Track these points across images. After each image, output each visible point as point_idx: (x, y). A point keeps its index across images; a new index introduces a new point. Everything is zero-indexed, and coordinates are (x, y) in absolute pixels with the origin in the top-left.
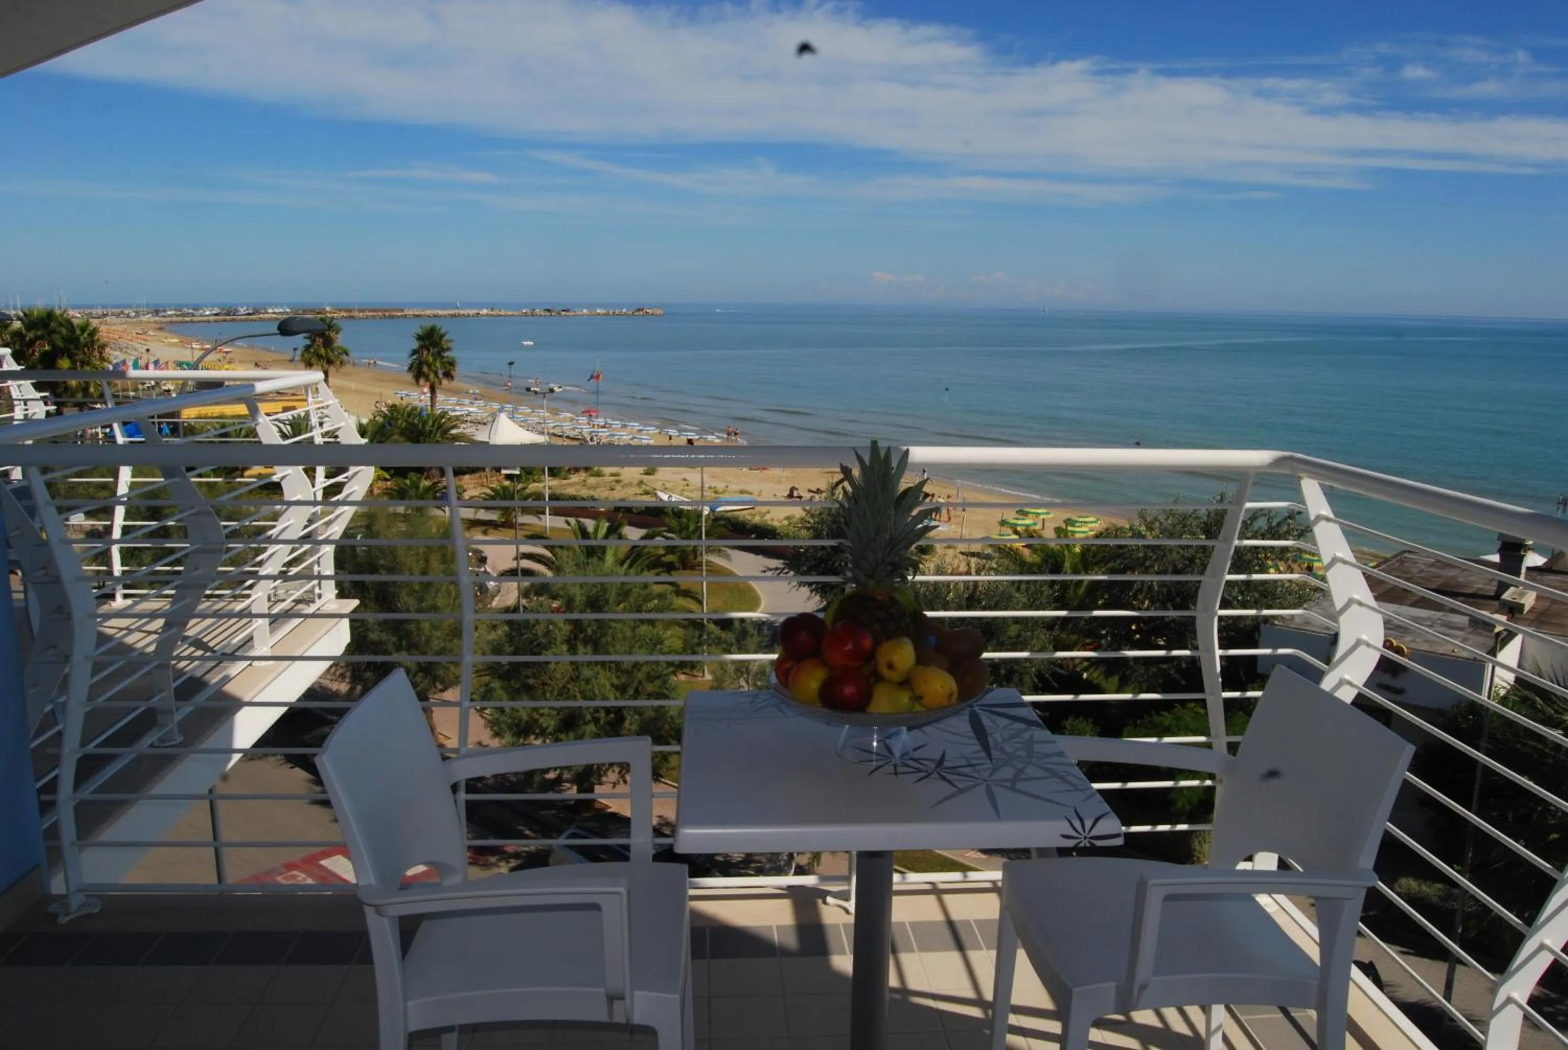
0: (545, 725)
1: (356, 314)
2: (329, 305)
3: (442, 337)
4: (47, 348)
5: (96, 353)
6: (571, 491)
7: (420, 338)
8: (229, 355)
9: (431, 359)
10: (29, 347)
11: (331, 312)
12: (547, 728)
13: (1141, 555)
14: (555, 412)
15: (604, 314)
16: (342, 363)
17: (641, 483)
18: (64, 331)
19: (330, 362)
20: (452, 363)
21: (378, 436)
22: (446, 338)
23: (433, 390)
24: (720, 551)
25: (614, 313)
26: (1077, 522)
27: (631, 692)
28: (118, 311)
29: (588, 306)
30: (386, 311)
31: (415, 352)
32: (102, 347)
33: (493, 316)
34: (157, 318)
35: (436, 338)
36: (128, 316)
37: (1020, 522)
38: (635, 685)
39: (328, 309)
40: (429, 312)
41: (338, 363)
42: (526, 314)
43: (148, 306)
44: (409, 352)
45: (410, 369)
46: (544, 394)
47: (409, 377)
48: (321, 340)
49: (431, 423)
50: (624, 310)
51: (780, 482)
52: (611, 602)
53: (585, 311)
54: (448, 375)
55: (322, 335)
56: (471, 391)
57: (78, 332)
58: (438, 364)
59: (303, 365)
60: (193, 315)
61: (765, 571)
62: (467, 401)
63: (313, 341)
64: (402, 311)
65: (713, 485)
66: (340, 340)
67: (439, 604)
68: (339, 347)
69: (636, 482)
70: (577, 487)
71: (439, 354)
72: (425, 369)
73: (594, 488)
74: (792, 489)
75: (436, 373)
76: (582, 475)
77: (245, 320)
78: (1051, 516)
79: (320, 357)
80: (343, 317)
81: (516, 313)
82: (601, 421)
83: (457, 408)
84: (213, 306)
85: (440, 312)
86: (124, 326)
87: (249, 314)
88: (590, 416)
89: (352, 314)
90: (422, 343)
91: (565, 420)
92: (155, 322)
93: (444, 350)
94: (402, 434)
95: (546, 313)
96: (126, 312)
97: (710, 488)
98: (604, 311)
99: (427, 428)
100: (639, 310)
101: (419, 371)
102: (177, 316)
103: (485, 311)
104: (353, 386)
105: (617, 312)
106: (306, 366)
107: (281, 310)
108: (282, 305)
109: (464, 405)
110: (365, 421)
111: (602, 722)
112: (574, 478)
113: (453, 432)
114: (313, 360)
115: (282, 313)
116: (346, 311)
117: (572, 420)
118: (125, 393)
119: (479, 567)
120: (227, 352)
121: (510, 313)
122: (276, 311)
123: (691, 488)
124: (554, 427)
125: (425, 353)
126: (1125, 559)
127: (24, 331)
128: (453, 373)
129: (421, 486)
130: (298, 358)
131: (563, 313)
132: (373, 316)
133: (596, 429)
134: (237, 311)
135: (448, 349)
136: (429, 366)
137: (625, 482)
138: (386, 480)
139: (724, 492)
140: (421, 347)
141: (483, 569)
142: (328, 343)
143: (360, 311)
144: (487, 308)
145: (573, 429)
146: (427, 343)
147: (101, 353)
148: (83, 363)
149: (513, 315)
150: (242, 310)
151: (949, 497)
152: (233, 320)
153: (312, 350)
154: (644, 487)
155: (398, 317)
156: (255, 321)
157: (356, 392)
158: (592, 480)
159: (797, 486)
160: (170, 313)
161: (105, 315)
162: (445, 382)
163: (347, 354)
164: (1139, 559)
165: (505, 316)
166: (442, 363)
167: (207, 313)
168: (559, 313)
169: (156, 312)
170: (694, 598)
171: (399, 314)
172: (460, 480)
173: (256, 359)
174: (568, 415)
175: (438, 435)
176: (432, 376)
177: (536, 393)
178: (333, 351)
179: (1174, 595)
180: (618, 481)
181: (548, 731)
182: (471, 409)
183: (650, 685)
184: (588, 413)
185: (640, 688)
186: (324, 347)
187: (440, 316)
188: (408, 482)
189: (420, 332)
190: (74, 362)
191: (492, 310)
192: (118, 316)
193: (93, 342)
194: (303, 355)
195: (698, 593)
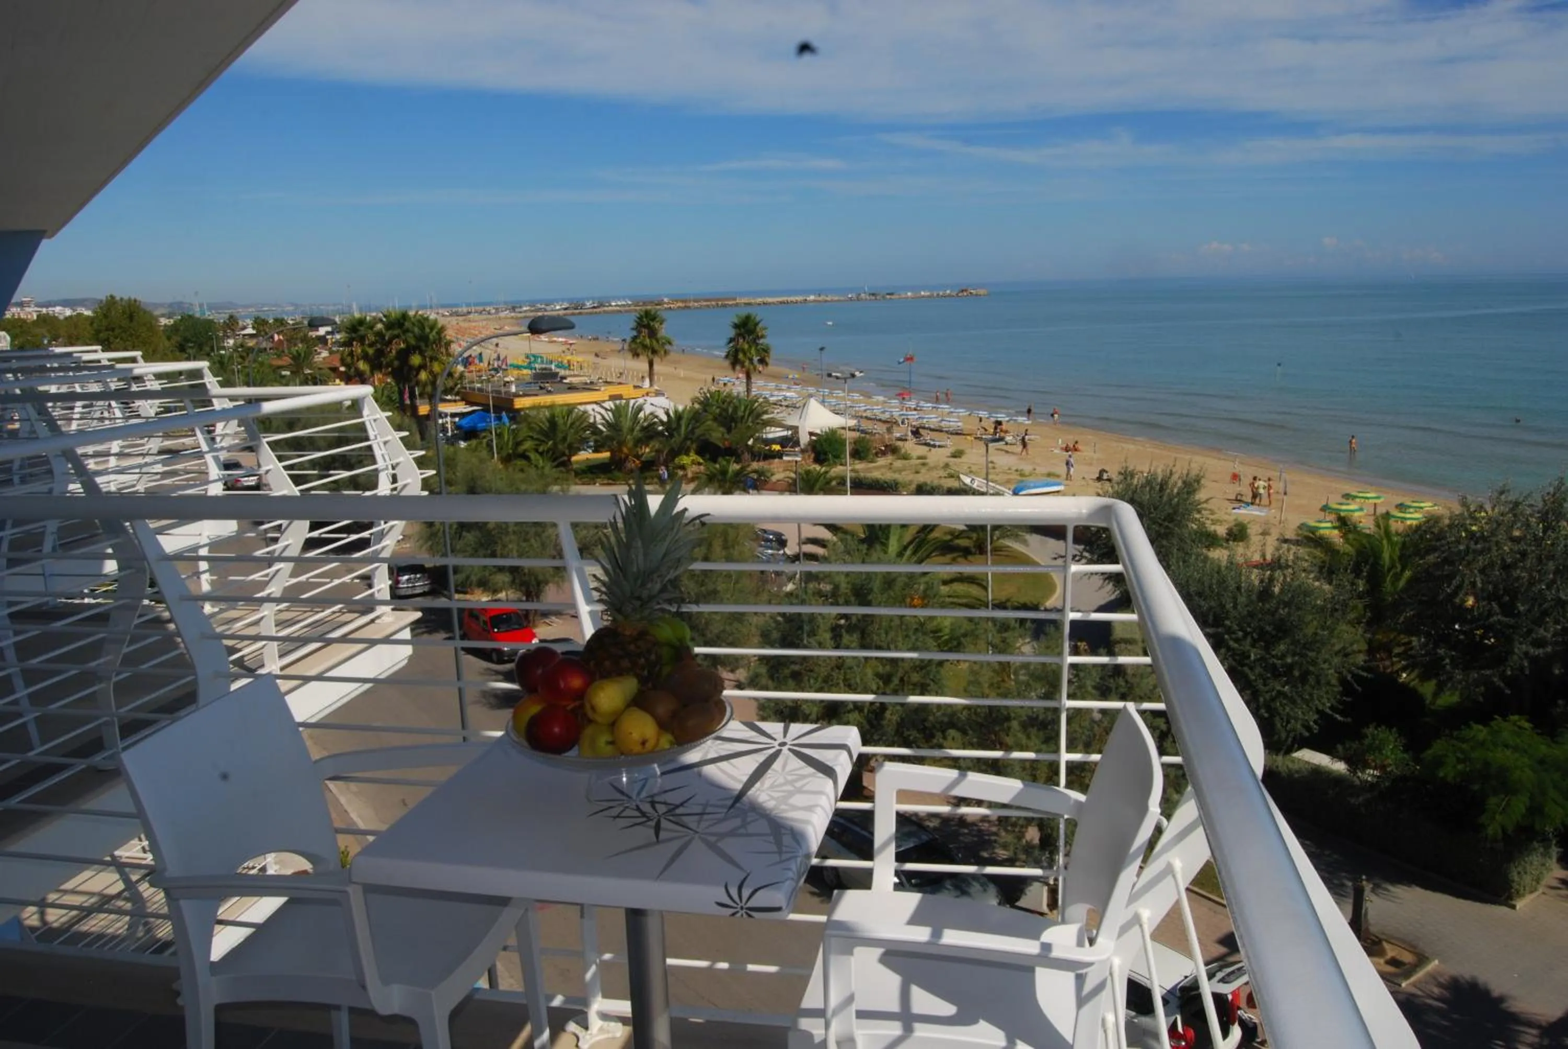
0: (807, 712)
1: (691, 304)
2: (666, 296)
3: (757, 324)
4: (402, 346)
5: (443, 350)
6: (876, 475)
7: (736, 326)
8: (573, 346)
9: (746, 346)
10: (387, 346)
11: (668, 303)
12: (810, 715)
13: (1462, 547)
14: (868, 395)
15: (929, 297)
16: (666, 352)
17: (947, 466)
18: (416, 330)
19: (654, 352)
20: (766, 350)
21: (693, 422)
22: (760, 325)
23: (748, 377)
24: (1017, 536)
25: (938, 295)
26: (1410, 507)
27: (896, 681)
28: (481, 308)
29: (912, 289)
30: (718, 300)
31: (731, 340)
32: (448, 344)
33: (819, 301)
34: (513, 314)
35: (751, 326)
36: (489, 313)
37: (1344, 507)
38: (900, 674)
39: (666, 300)
40: (759, 300)
41: (662, 352)
42: (851, 299)
43: (505, 303)
44: (725, 341)
45: (727, 357)
46: (845, 379)
47: (727, 363)
48: (646, 331)
49: (743, 408)
50: (948, 292)
51: (1091, 464)
52: (875, 590)
53: (909, 294)
54: (762, 361)
55: (647, 326)
56: (791, 376)
57: (427, 330)
58: (753, 351)
59: (630, 356)
60: (546, 310)
61: (1055, 559)
62: (784, 386)
63: (639, 332)
64: (735, 299)
65: (1020, 468)
66: (664, 331)
67: (719, 588)
68: (662, 338)
69: (942, 465)
70: (883, 470)
71: (754, 341)
72: (741, 356)
73: (900, 471)
74: (1102, 472)
75: (751, 360)
76: (889, 458)
77: (591, 313)
78: (1382, 500)
79: (645, 347)
80: (679, 307)
81: (842, 298)
82: (912, 404)
83: (776, 393)
84: (563, 300)
85: (770, 300)
86: (485, 323)
87: (594, 307)
88: (903, 399)
89: (688, 304)
90: (738, 331)
91: (877, 404)
92: (512, 318)
93: (758, 338)
94: (715, 419)
95: (873, 298)
96: (488, 309)
97: (1017, 470)
98: (928, 294)
99: (740, 414)
100: (962, 291)
101: (734, 359)
102: (532, 311)
103: (812, 298)
104: (682, 374)
105: (941, 293)
106: (633, 356)
107: (624, 303)
108: (624, 298)
109: (783, 390)
110: (680, 408)
111: (866, 711)
112: (882, 461)
113: (765, 417)
114: (639, 351)
115: (624, 305)
116: (683, 301)
117: (885, 402)
118: (472, 385)
119: (779, 550)
120: (571, 344)
121: (836, 298)
122: (619, 303)
123: (997, 470)
124: (865, 411)
125: (741, 341)
126: (1443, 552)
127: (384, 331)
128: (767, 359)
129: (730, 470)
130: (626, 347)
131: (888, 297)
132: (708, 306)
133: (904, 412)
134: (584, 305)
135: (763, 337)
136: (745, 354)
137: (932, 465)
138: (699, 464)
139: (1030, 475)
140: (739, 335)
141: (781, 552)
142: (653, 333)
143: (695, 301)
144: (815, 294)
145: (883, 412)
146: (742, 330)
147: (447, 350)
148: (432, 359)
149: (839, 301)
150: (588, 304)
151: (1269, 480)
152: (580, 314)
153: (638, 341)
154: (949, 471)
155: (731, 306)
156: (600, 313)
157: (685, 379)
158: (899, 464)
159: (1106, 468)
160: (525, 309)
161: (469, 313)
162: (760, 368)
163: (670, 343)
164: (1460, 551)
165: (832, 301)
166: (757, 350)
167: (558, 307)
168: (883, 297)
169: (513, 309)
170: (979, 585)
171: (730, 303)
172: (770, 464)
173: (596, 350)
174: (881, 398)
175: (750, 419)
176: (747, 363)
177: (837, 378)
178: (657, 341)
179: (1501, 592)
180: (924, 464)
181: (811, 717)
182: (788, 394)
183: (915, 674)
184: (902, 396)
185: (905, 679)
186: (649, 337)
187: (770, 304)
188: (717, 466)
189: (736, 321)
190: (424, 357)
191: (820, 295)
192: (481, 313)
193: (440, 339)
194: (630, 346)
195: (983, 580)
